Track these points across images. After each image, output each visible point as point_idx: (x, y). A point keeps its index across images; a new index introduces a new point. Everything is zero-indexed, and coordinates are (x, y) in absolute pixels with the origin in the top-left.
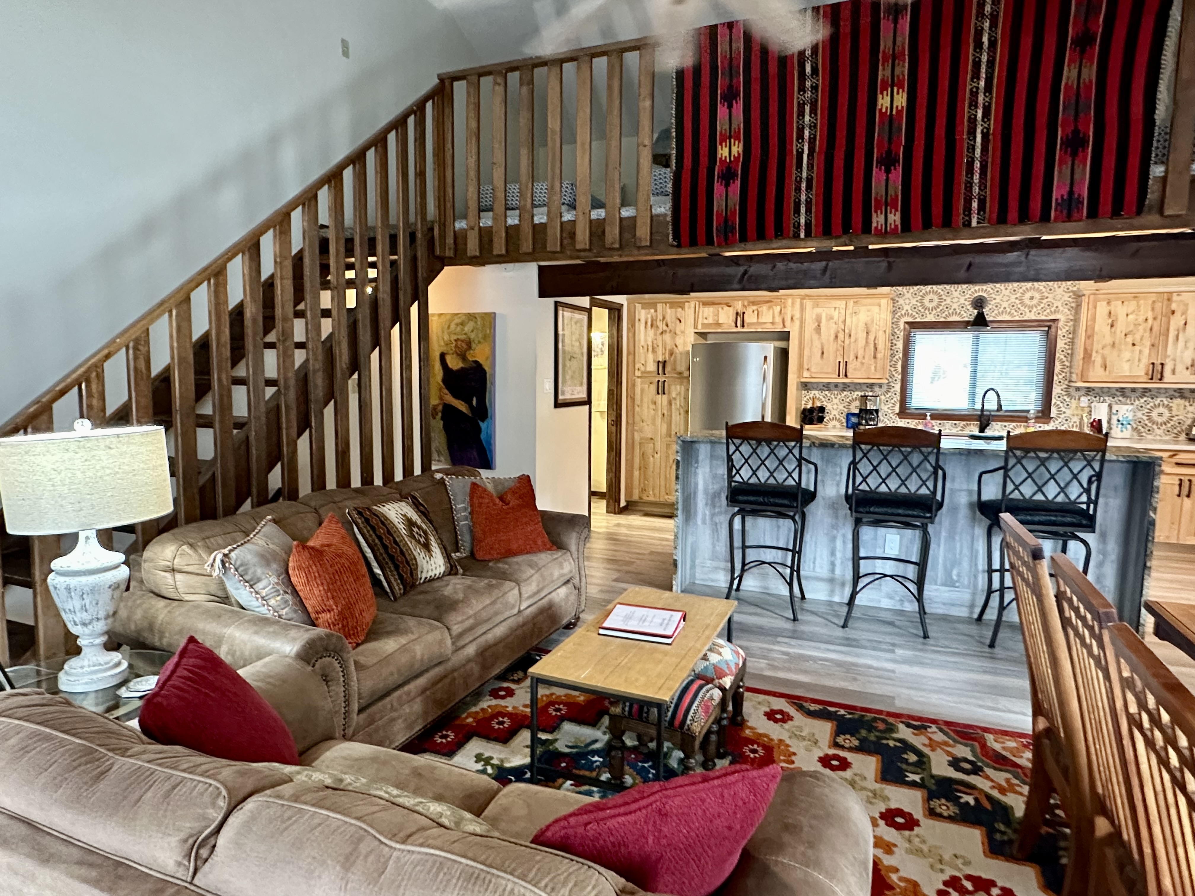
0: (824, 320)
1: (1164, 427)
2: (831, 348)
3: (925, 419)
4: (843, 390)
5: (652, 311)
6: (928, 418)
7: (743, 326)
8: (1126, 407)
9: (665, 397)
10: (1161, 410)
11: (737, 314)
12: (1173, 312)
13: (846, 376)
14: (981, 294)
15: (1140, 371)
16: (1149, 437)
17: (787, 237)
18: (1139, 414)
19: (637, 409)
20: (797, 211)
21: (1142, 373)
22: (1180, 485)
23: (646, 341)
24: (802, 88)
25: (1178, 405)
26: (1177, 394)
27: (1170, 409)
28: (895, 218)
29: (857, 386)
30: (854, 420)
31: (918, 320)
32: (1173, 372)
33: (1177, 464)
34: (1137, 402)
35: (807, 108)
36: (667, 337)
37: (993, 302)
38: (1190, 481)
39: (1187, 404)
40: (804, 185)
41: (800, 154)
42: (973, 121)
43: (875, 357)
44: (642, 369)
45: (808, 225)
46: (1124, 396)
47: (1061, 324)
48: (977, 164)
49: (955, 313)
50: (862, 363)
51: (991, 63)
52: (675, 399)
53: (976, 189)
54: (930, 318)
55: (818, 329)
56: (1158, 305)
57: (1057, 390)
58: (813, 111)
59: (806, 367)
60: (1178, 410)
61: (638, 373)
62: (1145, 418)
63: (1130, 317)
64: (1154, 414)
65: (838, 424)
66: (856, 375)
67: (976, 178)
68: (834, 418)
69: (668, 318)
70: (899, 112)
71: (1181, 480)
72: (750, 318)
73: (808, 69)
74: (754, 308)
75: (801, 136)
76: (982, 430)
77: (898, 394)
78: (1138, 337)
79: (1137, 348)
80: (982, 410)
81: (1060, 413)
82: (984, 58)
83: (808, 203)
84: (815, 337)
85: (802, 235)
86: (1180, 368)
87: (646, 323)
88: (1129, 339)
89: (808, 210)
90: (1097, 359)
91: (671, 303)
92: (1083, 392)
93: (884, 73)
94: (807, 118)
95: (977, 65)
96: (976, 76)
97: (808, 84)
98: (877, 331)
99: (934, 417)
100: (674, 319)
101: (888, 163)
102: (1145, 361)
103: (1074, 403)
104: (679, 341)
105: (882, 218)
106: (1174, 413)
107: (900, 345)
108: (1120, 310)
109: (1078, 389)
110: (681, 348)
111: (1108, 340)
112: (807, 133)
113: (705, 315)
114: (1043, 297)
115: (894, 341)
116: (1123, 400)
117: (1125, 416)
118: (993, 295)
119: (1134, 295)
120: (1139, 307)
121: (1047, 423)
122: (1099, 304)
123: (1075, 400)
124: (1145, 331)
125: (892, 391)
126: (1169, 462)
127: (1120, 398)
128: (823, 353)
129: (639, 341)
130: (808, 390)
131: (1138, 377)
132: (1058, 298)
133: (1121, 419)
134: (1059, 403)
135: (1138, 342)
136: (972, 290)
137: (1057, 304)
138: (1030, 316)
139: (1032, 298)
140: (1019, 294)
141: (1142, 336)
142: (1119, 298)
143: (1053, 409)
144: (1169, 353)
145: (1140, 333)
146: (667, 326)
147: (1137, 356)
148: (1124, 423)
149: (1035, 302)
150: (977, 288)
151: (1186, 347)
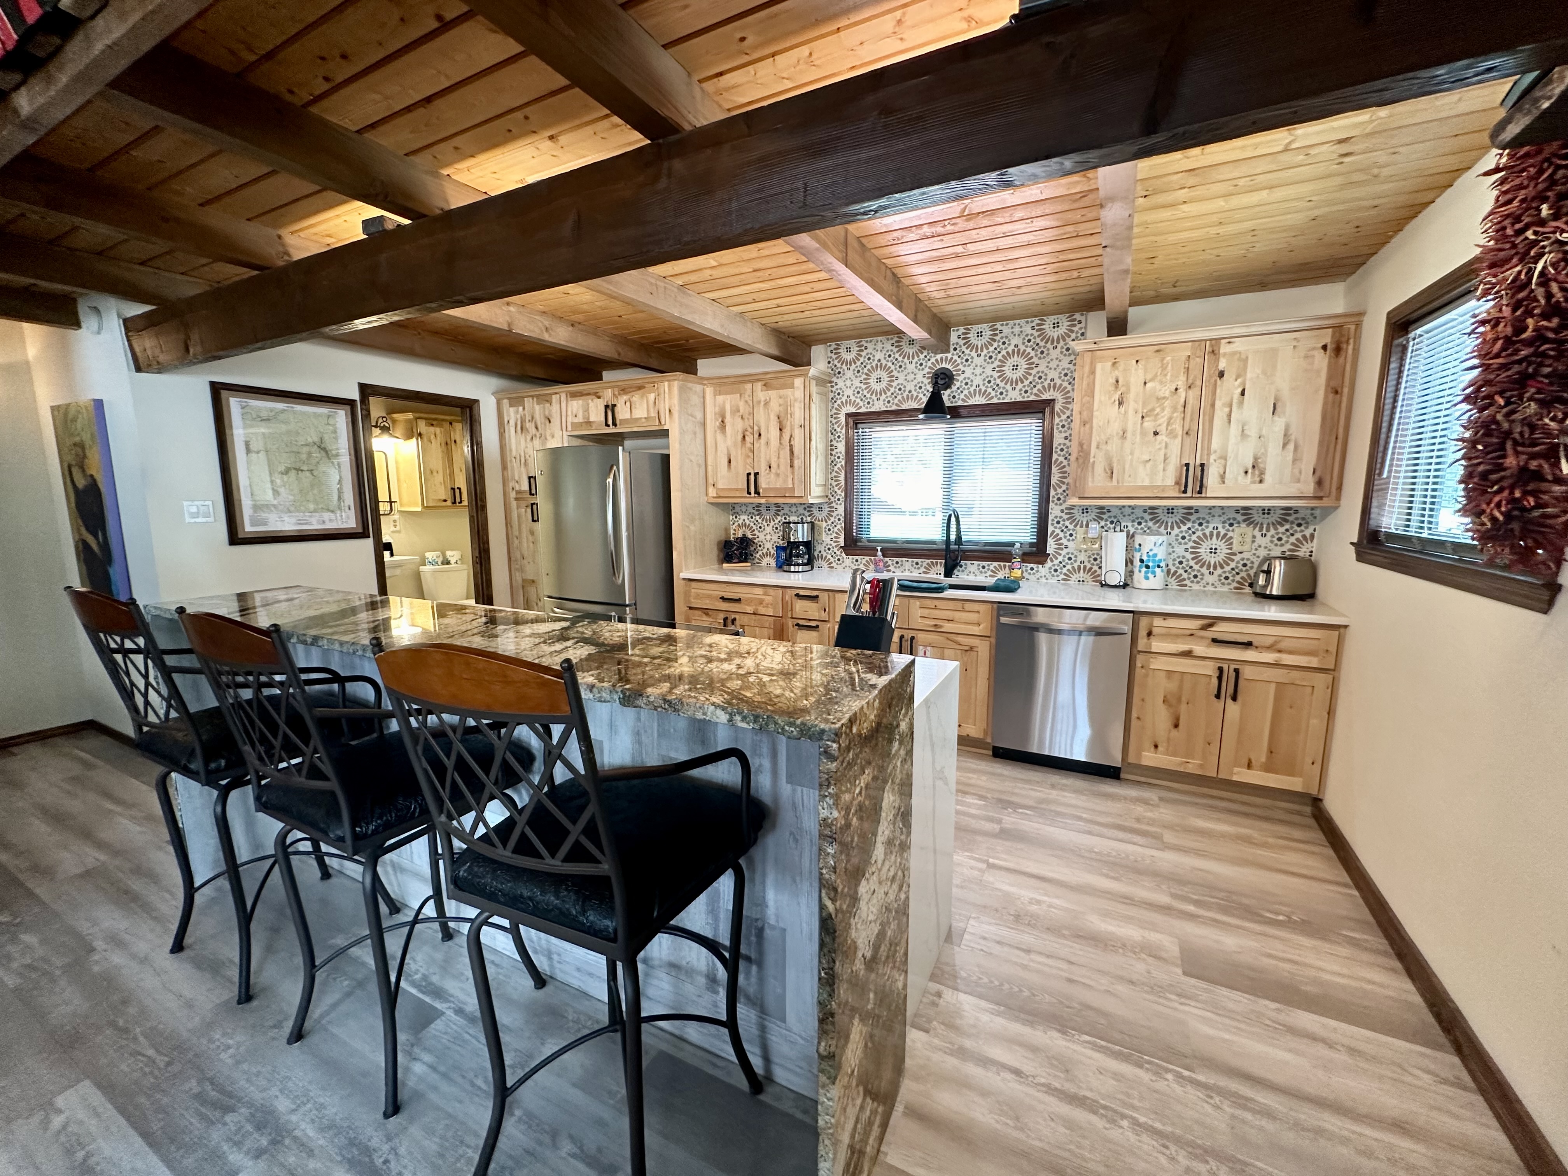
0: (728, 414)
1: (1219, 571)
2: (739, 454)
3: (875, 556)
4: (777, 514)
5: (520, 408)
6: (879, 553)
7: (615, 425)
8: (1153, 538)
10: (1215, 542)
11: (607, 407)
12: (1221, 375)
13: (757, 492)
14: (944, 365)
15: (1168, 478)
16: (1195, 587)
18: (1180, 550)
19: (516, 542)
21: (1170, 481)
22: (1220, 678)
23: (517, 450)
25: (1243, 535)
26: (1240, 518)
27: (1229, 541)
29: (792, 509)
31: (863, 410)
32: (1223, 478)
33: (1215, 641)
34: (1176, 531)
36: (538, 444)
37: (960, 378)
38: (1237, 671)
39: (1257, 533)
43: (792, 466)
44: (517, 487)
46: (1155, 518)
47: (1058, 407)
49: (911, 397)
50: (778, 475)
54: (880, 406)
55: (722, 427)
56: (1196, 363)
57: (1055, 511)
59: (711, 481)
60: (1242, 543)
61: (513, 494)
62: (1189, 556)
63: (1150, 385)
64: (1203, 551)
65: (772, 562)
66: (770, 491)
68: (767, 554)
69: (537, 417)
71: (1221, 670)
72: (622, 413)
74: (625, 397)
76: (948, 573)
77: (842, 519)
78: (1163, 419)
79: (1161, 439)
80: (948, 541)
81: (1060, 547)
84: (719, 437)
86: (1234, 471)
87: (516, 426)
88: (1149, 425)
90: (1098, 460)
91: (538, 396)
92: (1093, 514)
98: (793, 426)
99: (889, 553)
100: (543, 420)
102: (1174, 463)
103: (1080, 531)
106: (1236, 548)
107: (841, 447)
108: (1134, 375)
109: (1085, 510)
111: (1115, 427)
113: (575, 411)
114: (1031, 365)
115: (834, 443)
116: (1155, 527)
117: (1151, 553)
118: (961, 367)
119: (1157, 348)
120: (1164, 368)
121: (1043, 563)
122: (1099, 366)
123: (1082, 526)
124: (1174, 409)
125: (834, 514)
126: (1202, 637)
127: (1150, 524)
128: (730, 462)
129: (511, 450)
130: (736, 514)
131: (1164, 488)
132: (1053, 365)
133: (1145, 558)
134: (1058, 531)
135: (1162, 429)
136: (933, 360)
137: (1052, 374)
138: (1014, 396)
139: (1015, 367)
140: (997, 363)
141: (1170, 418)
142: (1132, 354)
143: (1050, 541)
144: (1215, 444)
145: (1167, 412)
146: (537, 428)
147: (1162, 453)
148: (1150, 564)
149: (1020, 373)
150: (939, 357)
151: (1243, 435)
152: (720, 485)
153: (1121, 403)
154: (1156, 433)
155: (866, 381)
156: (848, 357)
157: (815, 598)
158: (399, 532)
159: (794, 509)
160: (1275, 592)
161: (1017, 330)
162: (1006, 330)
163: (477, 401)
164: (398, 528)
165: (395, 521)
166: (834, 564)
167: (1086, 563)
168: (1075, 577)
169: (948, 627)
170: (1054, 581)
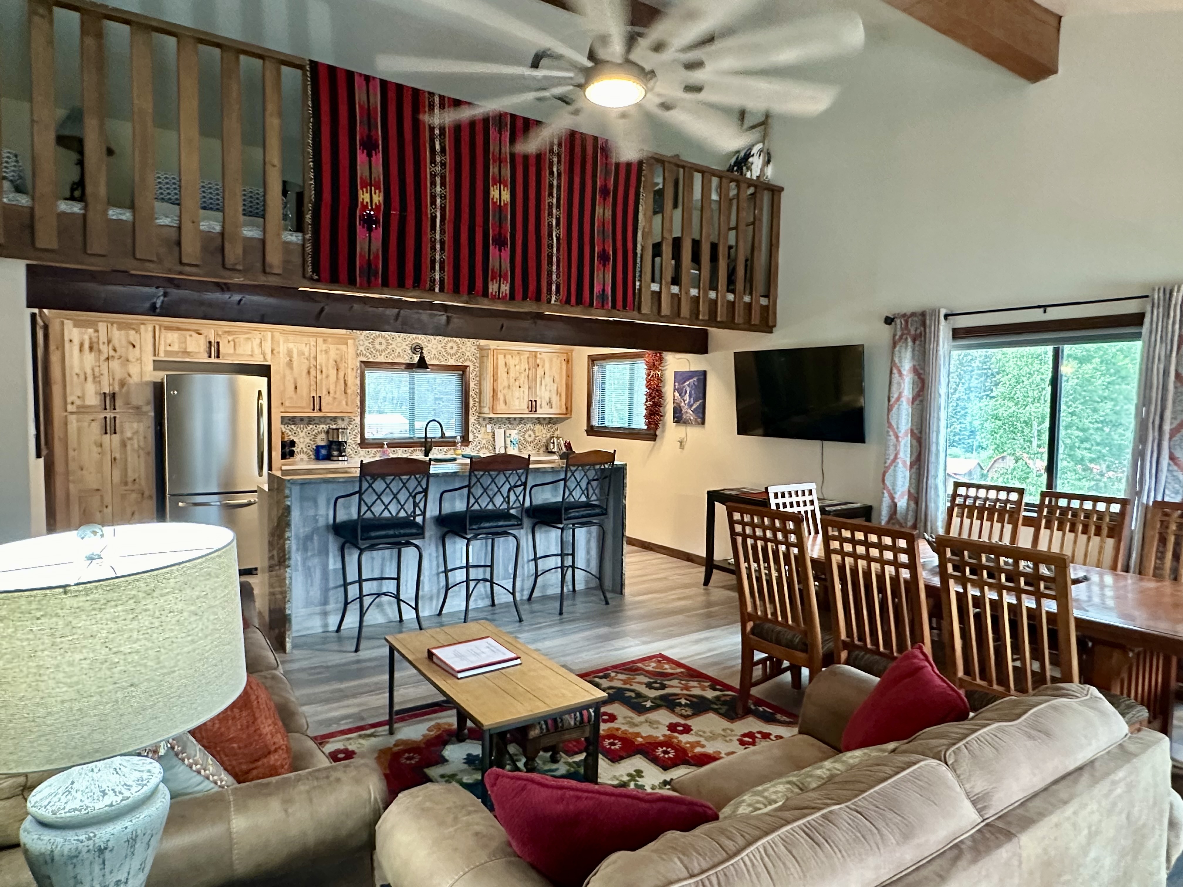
0: (295, 356)
2: (303, 383)
3: (382, 447)
4: (309, 423)
5: (91, 331)
6: (386, 446)
7: (218, 357)
9: (116, 438)
11: (210, 342)
12: (538, 366)
13: (320, 410)
14: (417, 342)
15: (523, 406)
17: (425, 290)
18: (519, 436)
19: (71, 453)
20: (433, 268)
21: (525, 407)
23: (82, 368)
24: (433, 161)
27: (534, 431)
28: (505, 288)
29: (323, 420)
30: (323, 452)
31: (371, 360)
32: (541, 406)
34: (518, 428)
35: (438, 180)
36: (115, 365)
37: (429, 350)
40: (438, 246)
41: (434, 218)
42: (550, 226)
43: (345, 393)
44: (78, 402)
45: (442, 281)
46: (510, 423)
47: (471, 369)
48: (555, 259)
49: (399, 356)
50: (335, 398)
51: (559, 187)
52: (130, 439)
53: (554, 276)
54: (381, 359)
55: (290, 364)
56: (530, 359)
57: (472, 420)
58: (443, 184)
59: (280, 401)
61: (70, 408)
62: (522, 439)
63: (517, 367)
64: (527, 436)
65: (305, 457)
66: (329, 408)
67: (554, 268)
68: (302, 452)
69: (115, 342)
70: (505, 205)
72: (226, 349)
73: (438, 147)
74: (230, 338)
75: (434, 203)
76: (426, 455)
77: (359, 426)
78: (522, 382)
79: (522, 389)
80: (426, 437)
81: (474, 437)
82: (555, 183)
83: (442, 263)
84: (288, 372)
85: (437, 290)
86: (544, 404)
87: (81, 346)
88: (517, 383)
89: (442, 269)
90: (500, 396)
91: (119, 324)
92: (487, 421)
93: (493, 170)
94: (438, 188)
95: (551, 186)
96: (551, 194)
97: (438, 159)
98: (346, 368)
99: (390, 445)
100: (124, 342)
101: (500, 243)
102: (526, 399)
103: (483, 429)
104: (134, 369)
105: (496, 286)
106: (537, 434)
107: (359, 381)
108: (511, 362)
109: (484, 419)
110: (135, 379)
111: (506, 384)
112: (438, 201)
113: (169, 341)
114: (459, 348)
116: (510, 427)
118: (426, 343)
119: (518, 352)
120: (521, 360)
121: (468, 446)
122: (499, 356)
123: (483, 427)
124: (525, 377)
125: (353, 423)
128: (296, 388)
129: (72, 368)
131: (524, 410)
132: (468, 349)
134: (473, 429)
135: (522, 385)
137: (468, 354)
138: (451, 362)
139: (452, 348)
140: (443, 344)
141: (524, 381)
142: (510, 353)
143: (471, 435)
144: (538, 393)
145: (523, 379)
146: (115, 350)
147: (523, 395)
148: (515, 443)
149: (454, 351)
150: (414, 336)
151: (546, 390)
152: (287, 404)
153: (508, 373)
154: (520, 387)
155: (372, 343)
166: (352, 455)
167: (486, 445)
168: (482, 452)
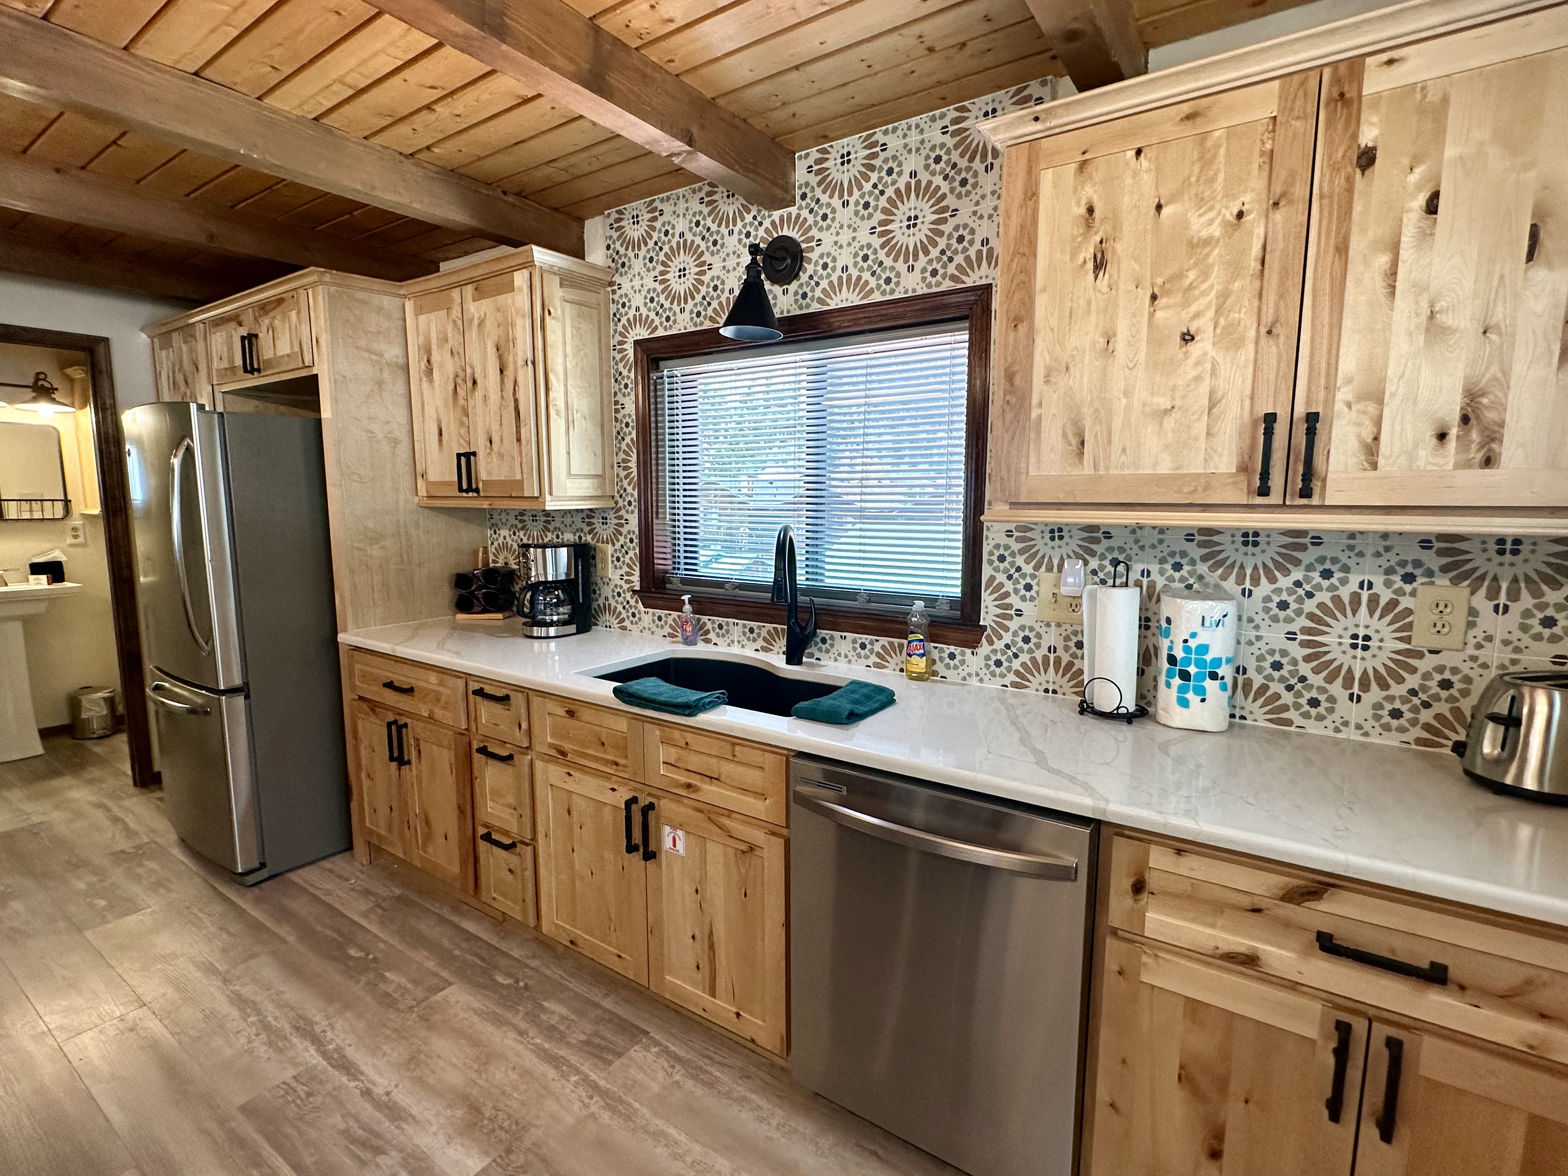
0: (435, 347)
1: (1375, 694)
2: (450, 418)
3: (683, 610)
5: (171, 351)
6: (687, 607)
7: (258, 370)
10: (1363, 621)
11: (244, 339)
12: (1367, 159)
13: (475, 490)
14: (780, 232)
16: (1314, 728)
18: (1273, 636)
21: (1223, 463)
22: (1342, 1053)
25: (1441, 607)
26: (1432, 560)
27: (1404, 621)
31: (661, 333)
32: (1371, 452)
33: (1325, 941)
34: (1265, 588)
37: (814, 256)
38: (1394, 1046)
39: (1480, 601)
43: (519, 440)
46: (1213, 557)
50: (501, 456)
54: (687, 324)
56: (1296, 136)
59: (419, 468)
60: (1439, 628)
62: (1297, 651)
63: (1171, 213)
64: (1334, 640)
66: (498, 487)
69: (185, 364)
71: (1343, 1030)
72: (266, 348)
74: (267, 322)
76: (794, 656)
77: (636, 540)
78: (1205, 300)
79: (1201, 351)
81: (1006, 612)
84: (428, 392)
86: (1404, 433)
87: (168, 380)
88: (1170, 316)
91: (183, 328)
92: (1072, 544)
98: (517, 363)
100: (191, 366)
102: (1235, 415)
103: (1045, 581)
106: (1422, 639)
107: (630, 405)
108: (1129, 190)
109: (1056, 532)
111: (1088, 329)
113: (219, 350)
114: (944, 213)
115: (620, 397)
116: (1213, 578)
117: (1192, 644)
118: (814, 232)
119: (1186, 108)
120: (1206, 160)
121: (973, 644)
122: (1047, 179)
123: (1050, 569)
124: (1235, 269)
125: (624, 530)
126: (1287, 924)
127: (1203, 568)
128: (441, 434)
130: (495, 527)
131: (1208, 481)
132: (985, 208)
133: (1179, 654)
134: (1001, 578)
135: (1204, 326)
136: (767, 223)
137: (985, 229)
138: (911, 284)
139: (912, 222)
140: (879, 216)
141: (1225, 295)
142: (1125, 135)
143: (987, 600)
144: (1352, 356)
145: (1215, 281)
146: (186, 381)
147: (1204, 389)
148: (1192, 670)
149: (921, 233)
150: (776, 215)
151: (1435, 327)
152: (432, 477)
153: (1100, 265)
154: (1188, 338)
155: (663, 277)
156: (634, 232)
157: (504, 700)
158: (84, 545)
159: (568, 520)
160: (1530, 783)
161: (914, 138)
162: (894, 143)
163: (106, 341)
164: (80, 540)
165: (75, 529)
166: (627, 623)
167: (1060, 652)
168: (1037, 681)
169: (711, 792)
170: (994, 685)
